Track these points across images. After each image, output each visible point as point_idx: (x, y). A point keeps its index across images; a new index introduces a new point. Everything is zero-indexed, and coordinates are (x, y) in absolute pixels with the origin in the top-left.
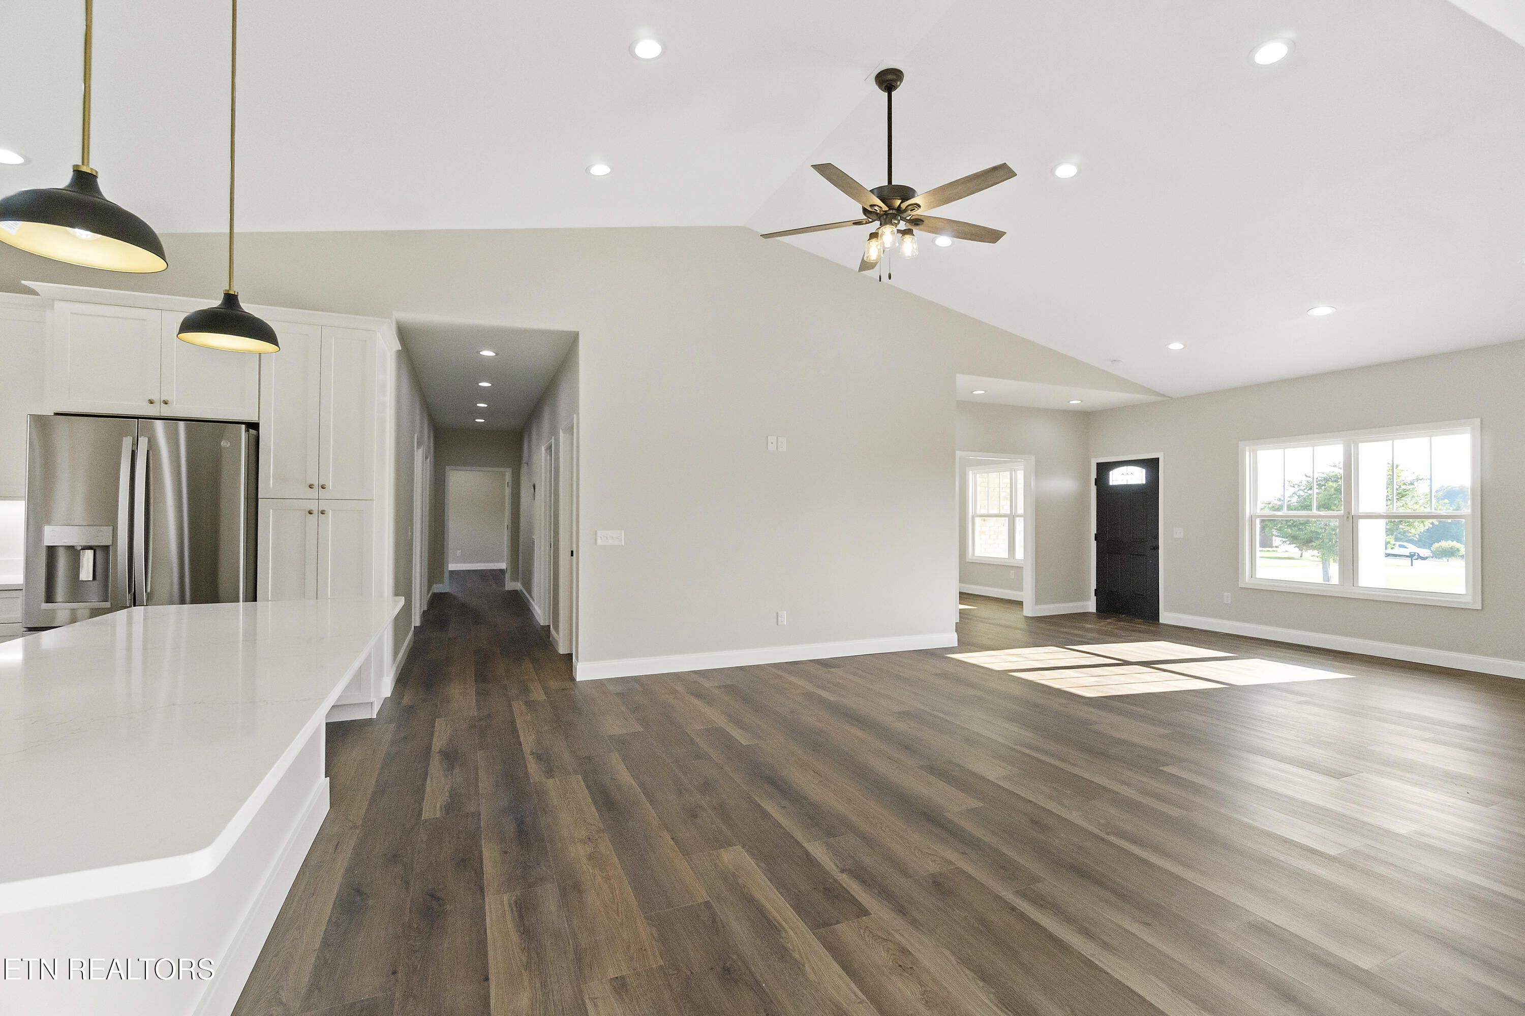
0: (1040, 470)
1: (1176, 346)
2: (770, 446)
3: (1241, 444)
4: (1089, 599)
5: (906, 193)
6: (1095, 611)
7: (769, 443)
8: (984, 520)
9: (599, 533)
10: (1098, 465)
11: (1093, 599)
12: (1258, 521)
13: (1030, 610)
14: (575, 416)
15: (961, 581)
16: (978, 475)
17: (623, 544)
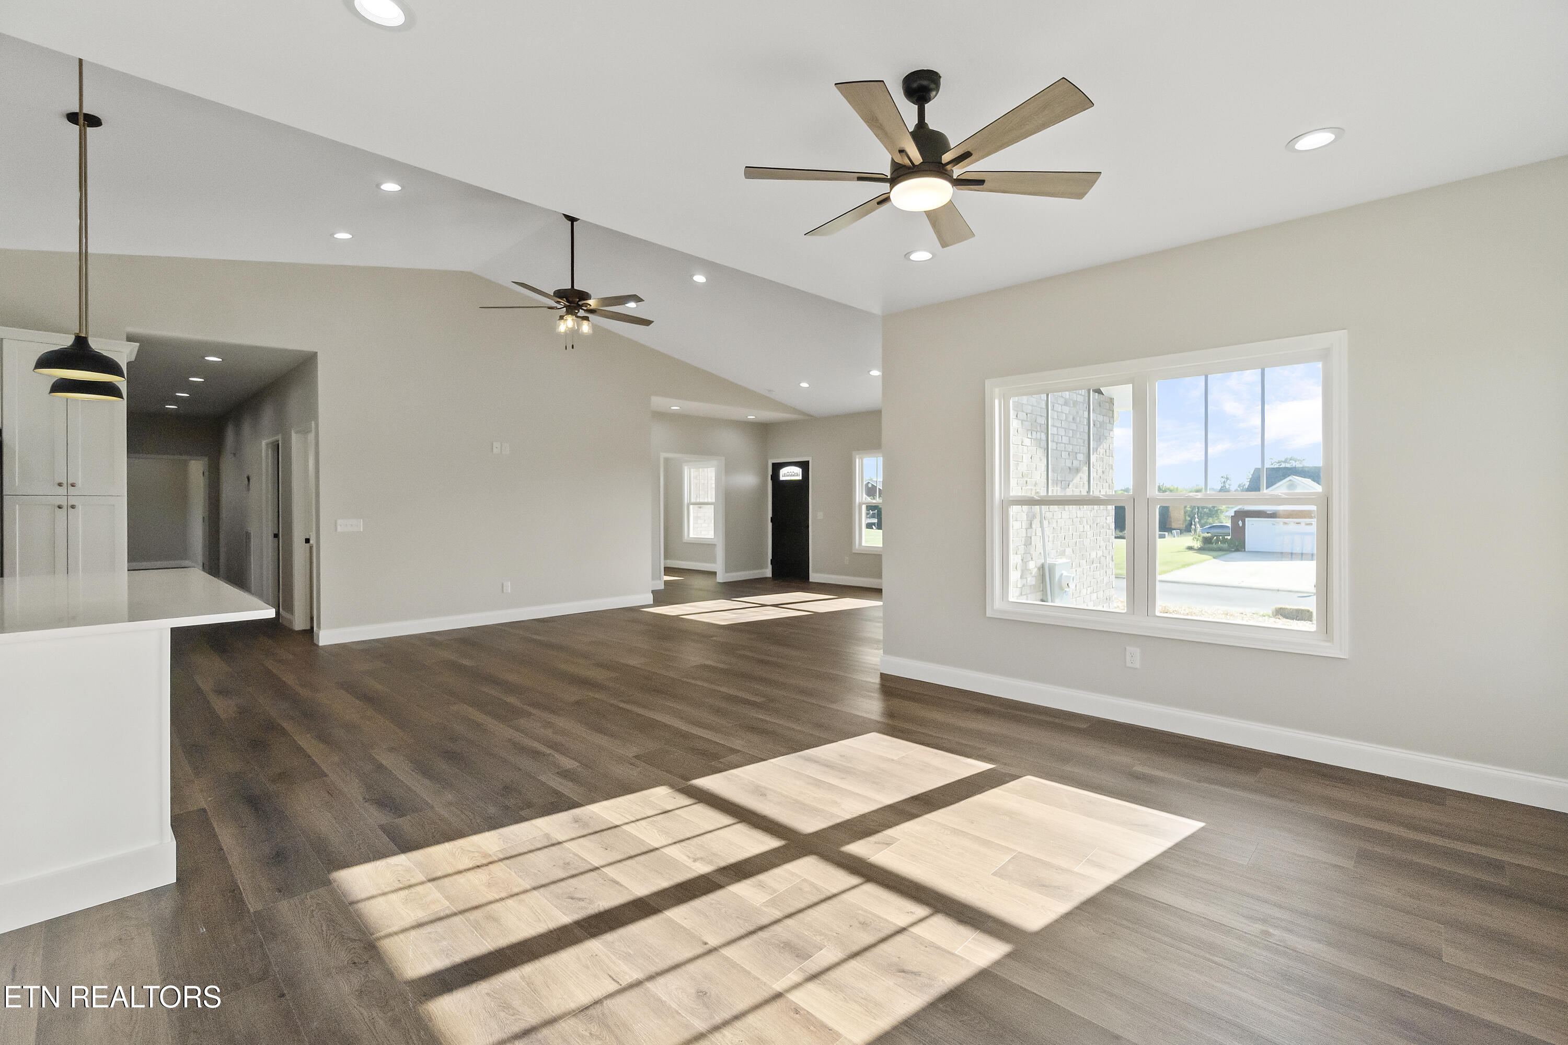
0: (729, 468)
1: (804, 385)
2: (495, 450)
3: (854, 453)
4: (767, 567)
5: (584, 296)
6: (771, 576)
7: (494, 448)
8: (700, 508)
9: (339, 522)
10: (774, 464)
11: (770, 567)
12: (864, 507)
13: (721, 578)
14: (313, 422)
15: (666, 558)
16: (692, 470)
17: (362, 530)
